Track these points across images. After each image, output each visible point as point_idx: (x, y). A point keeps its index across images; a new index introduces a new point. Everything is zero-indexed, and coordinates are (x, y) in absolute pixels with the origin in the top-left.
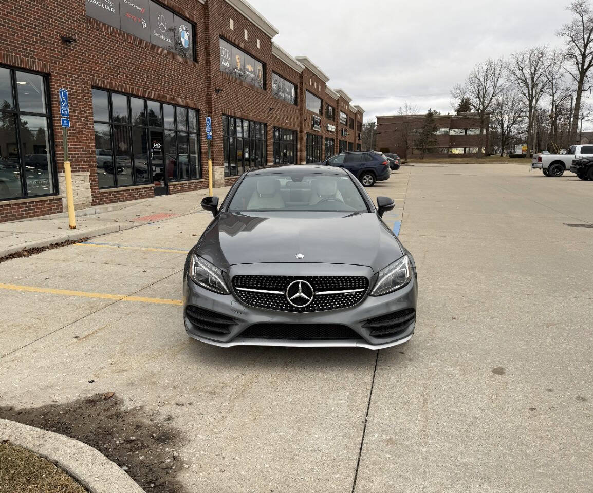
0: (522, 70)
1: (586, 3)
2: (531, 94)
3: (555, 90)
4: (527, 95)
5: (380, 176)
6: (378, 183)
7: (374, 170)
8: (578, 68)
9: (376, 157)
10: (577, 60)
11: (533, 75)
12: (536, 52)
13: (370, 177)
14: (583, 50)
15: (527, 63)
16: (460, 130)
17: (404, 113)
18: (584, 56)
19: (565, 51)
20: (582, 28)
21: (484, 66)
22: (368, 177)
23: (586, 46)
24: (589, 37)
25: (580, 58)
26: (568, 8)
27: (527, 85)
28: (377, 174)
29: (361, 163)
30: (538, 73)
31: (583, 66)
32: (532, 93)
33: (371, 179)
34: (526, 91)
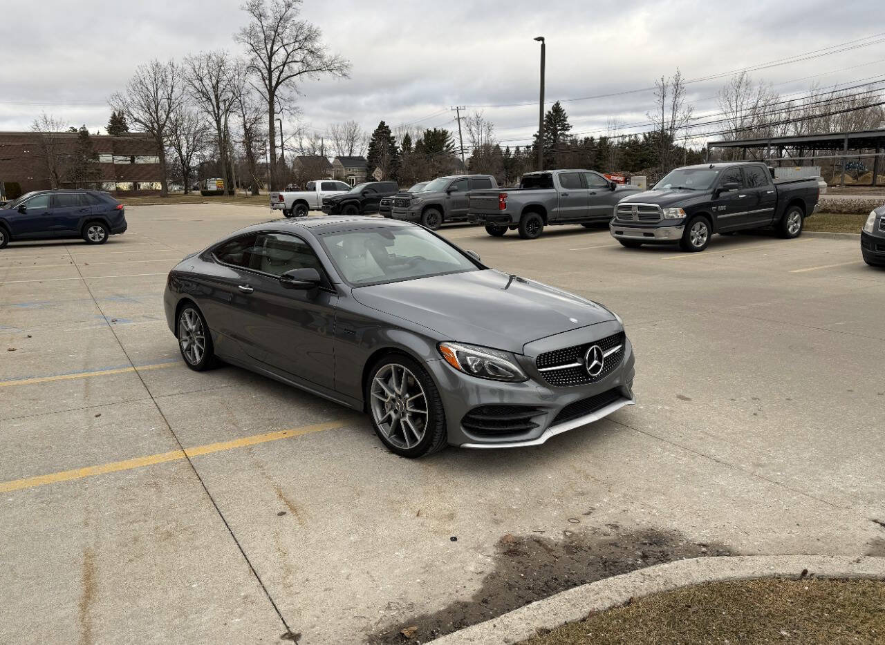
0: (201, 80)
1: (263, 6)
2: (216, 112)
3: (244, 110)
4: (212, 113)
5: (113, 226)
6: (111, 238)
7: (103, 217)
8: (266, 85)
9: (102, 197)
10: (262, 74)
11: (215, 88)
12: (214, 58)
13: (99, 229)
14: (268, 63)
15: (205, 71)
16: (122, 158)
17: (43, 129)
18: (270, 72)
19: (248, 63)
20: (262, 36)
21: (151, 71)
22: (96, 229)
23: (270, 59)
24: (272, 48)
25: (265, 72)
26: (243, 8)
27: (209, 99)
28: (110, 224)
29: (80, 208)
30: (221, 86)
31: (270, 82)
32: (218, 112)
33: (101, 232)
34: (211, 108)
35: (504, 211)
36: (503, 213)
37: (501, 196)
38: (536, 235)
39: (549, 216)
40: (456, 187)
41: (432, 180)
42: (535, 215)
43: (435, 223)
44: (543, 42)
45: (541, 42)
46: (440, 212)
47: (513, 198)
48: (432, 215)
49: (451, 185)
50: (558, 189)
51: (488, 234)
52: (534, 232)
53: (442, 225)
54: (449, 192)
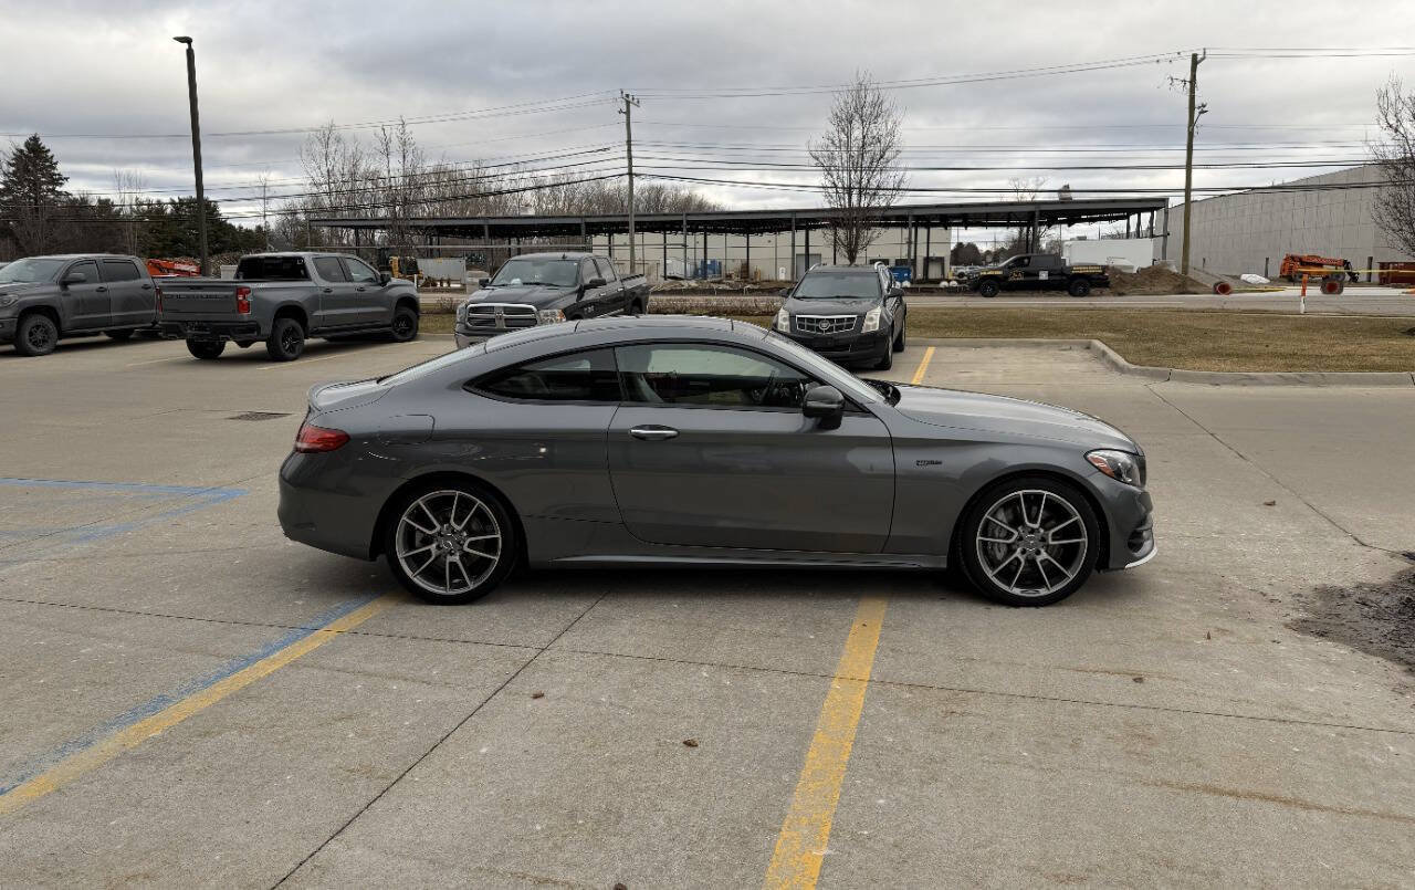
35: (246, 316)
36: (246, 319)
37: (239, 291)
38: (297, 353)
39: (311, 324)
40: (81, 275)
41: (12, 260)
42: (292, 322)
43: (44, 341)
44: (190, 46)
45: (186, 46)
46: (53, 320)
47: (260, 294)
48: (38, 327)
49: (68, 271)
50: (317, 283)
51: (191, 356)
52: (292, 349)
53: (60, 342)
54: (64, 284)
